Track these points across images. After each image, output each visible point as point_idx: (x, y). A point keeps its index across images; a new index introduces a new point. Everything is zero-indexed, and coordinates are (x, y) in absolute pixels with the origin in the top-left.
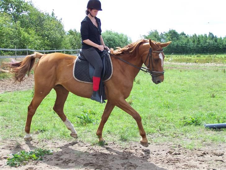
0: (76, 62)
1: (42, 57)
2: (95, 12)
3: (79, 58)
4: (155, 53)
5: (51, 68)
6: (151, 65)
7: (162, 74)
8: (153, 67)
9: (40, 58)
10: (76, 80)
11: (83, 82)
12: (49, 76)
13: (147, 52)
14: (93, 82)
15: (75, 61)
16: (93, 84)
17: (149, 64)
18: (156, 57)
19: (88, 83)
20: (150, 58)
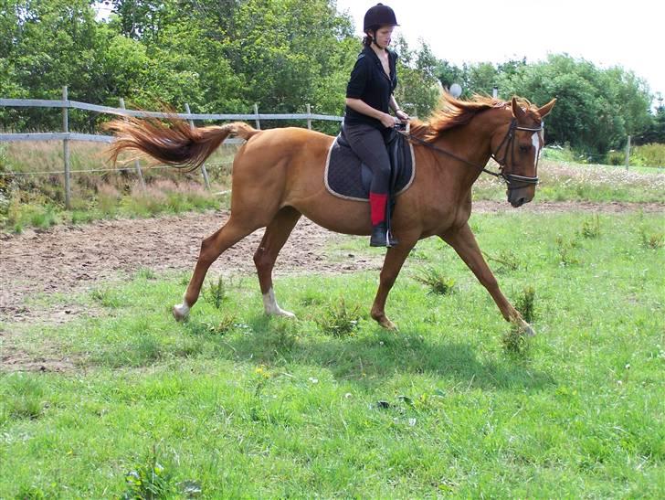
0: (332, 151)
1: (251, 139)
2: (384, 33)
3: (339, 142)
4: (524, 132)
5: (274, 164)
6: (509, 158)
7: (533, 183)
8: (514, 164)
9: (247, 140)
10: (332, 195)
11: (347, 197)
12: (270, 183)
13: (506, 128)
14: (368, 198)
15: (331, 148)
16: (369, 202)
17: (506, 156)
18: (524, 141)
19: (359, 199)
20: (510, 141)
